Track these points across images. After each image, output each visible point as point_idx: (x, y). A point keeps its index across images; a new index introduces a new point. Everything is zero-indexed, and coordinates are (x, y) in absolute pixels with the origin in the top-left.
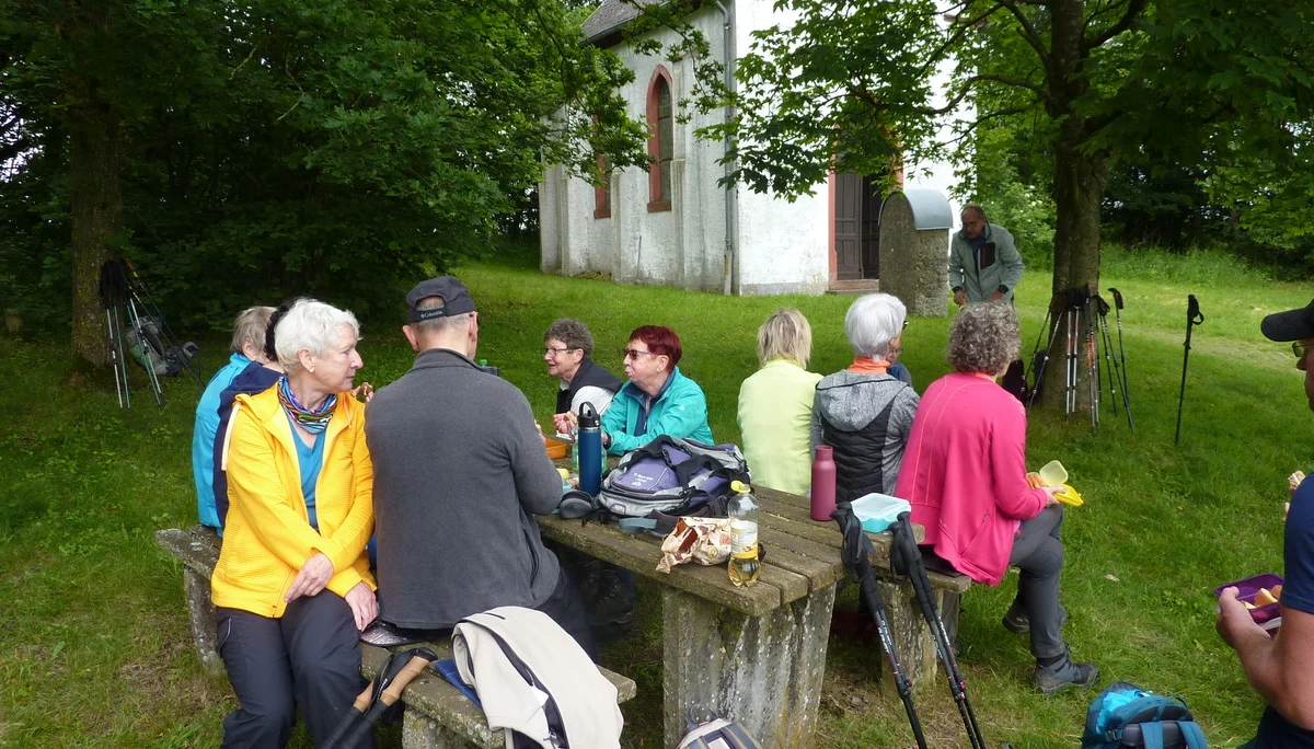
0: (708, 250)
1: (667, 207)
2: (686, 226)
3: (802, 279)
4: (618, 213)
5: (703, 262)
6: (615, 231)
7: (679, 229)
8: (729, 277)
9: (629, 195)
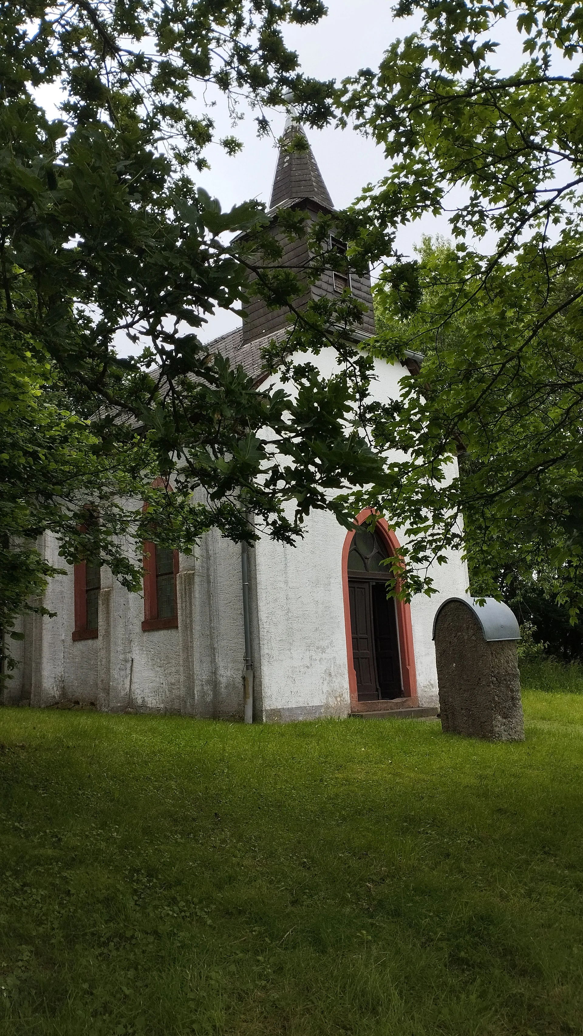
0: (221, 671)
1: (171, 624)
2: (196, 643)
3: (325, 701)
4: (108, 633)
5: (214, 683)
6: (102, 653)
7: (188, 648)
8: (250, 701)
9: (121, 613)
